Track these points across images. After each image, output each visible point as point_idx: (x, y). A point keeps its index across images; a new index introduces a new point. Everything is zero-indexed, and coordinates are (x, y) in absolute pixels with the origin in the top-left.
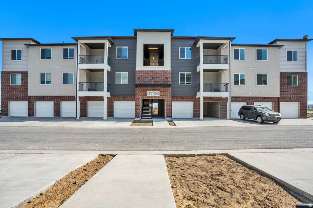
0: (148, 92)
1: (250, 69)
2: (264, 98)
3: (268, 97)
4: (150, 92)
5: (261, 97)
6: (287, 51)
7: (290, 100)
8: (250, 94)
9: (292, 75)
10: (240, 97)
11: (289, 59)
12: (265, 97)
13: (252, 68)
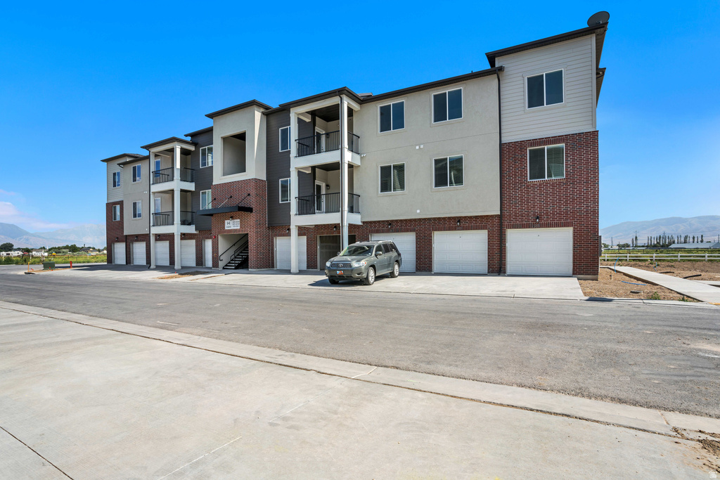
0: (226, 221)
1: (417, 147)
2: (459, 219)
3: (471, 217)
4: (228, 221)
5: (449, 218)
6: (529, 79)
7: (538, 221)
8: (418, 211)
9: (546, 147)
10: (396, 221)
11: (535, 98)
12: (461, 217)
13: (422, 146)
